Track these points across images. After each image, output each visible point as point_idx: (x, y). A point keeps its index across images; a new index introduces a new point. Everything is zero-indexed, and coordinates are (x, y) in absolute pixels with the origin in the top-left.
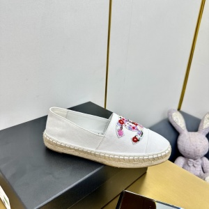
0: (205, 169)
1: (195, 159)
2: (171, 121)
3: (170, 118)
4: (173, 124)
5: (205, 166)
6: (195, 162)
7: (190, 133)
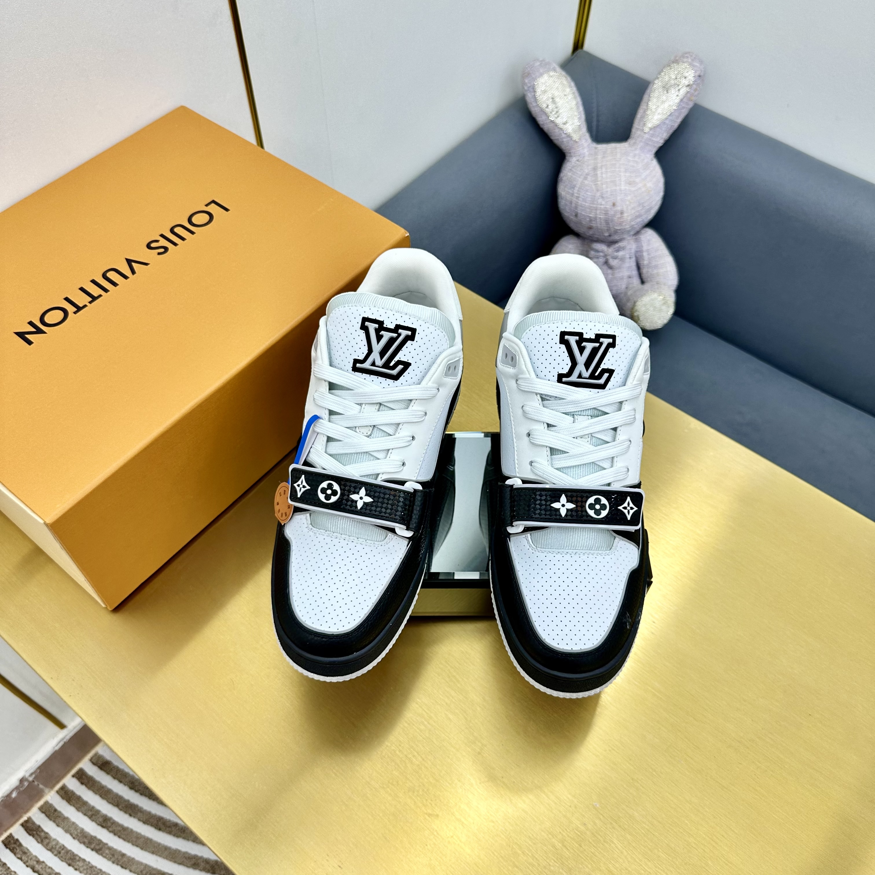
0: (644, 271)
1: (611, 243)
2: (534, 110)
3: (529, 98)
4: (541, 120)
5: (645, 262)
6: (609, 251)
7: (602, 147)
